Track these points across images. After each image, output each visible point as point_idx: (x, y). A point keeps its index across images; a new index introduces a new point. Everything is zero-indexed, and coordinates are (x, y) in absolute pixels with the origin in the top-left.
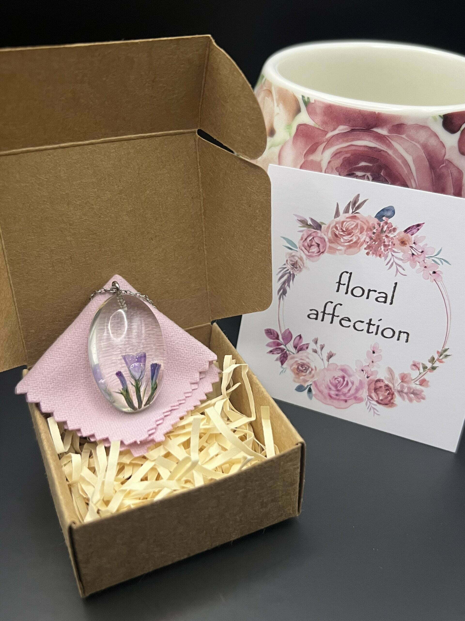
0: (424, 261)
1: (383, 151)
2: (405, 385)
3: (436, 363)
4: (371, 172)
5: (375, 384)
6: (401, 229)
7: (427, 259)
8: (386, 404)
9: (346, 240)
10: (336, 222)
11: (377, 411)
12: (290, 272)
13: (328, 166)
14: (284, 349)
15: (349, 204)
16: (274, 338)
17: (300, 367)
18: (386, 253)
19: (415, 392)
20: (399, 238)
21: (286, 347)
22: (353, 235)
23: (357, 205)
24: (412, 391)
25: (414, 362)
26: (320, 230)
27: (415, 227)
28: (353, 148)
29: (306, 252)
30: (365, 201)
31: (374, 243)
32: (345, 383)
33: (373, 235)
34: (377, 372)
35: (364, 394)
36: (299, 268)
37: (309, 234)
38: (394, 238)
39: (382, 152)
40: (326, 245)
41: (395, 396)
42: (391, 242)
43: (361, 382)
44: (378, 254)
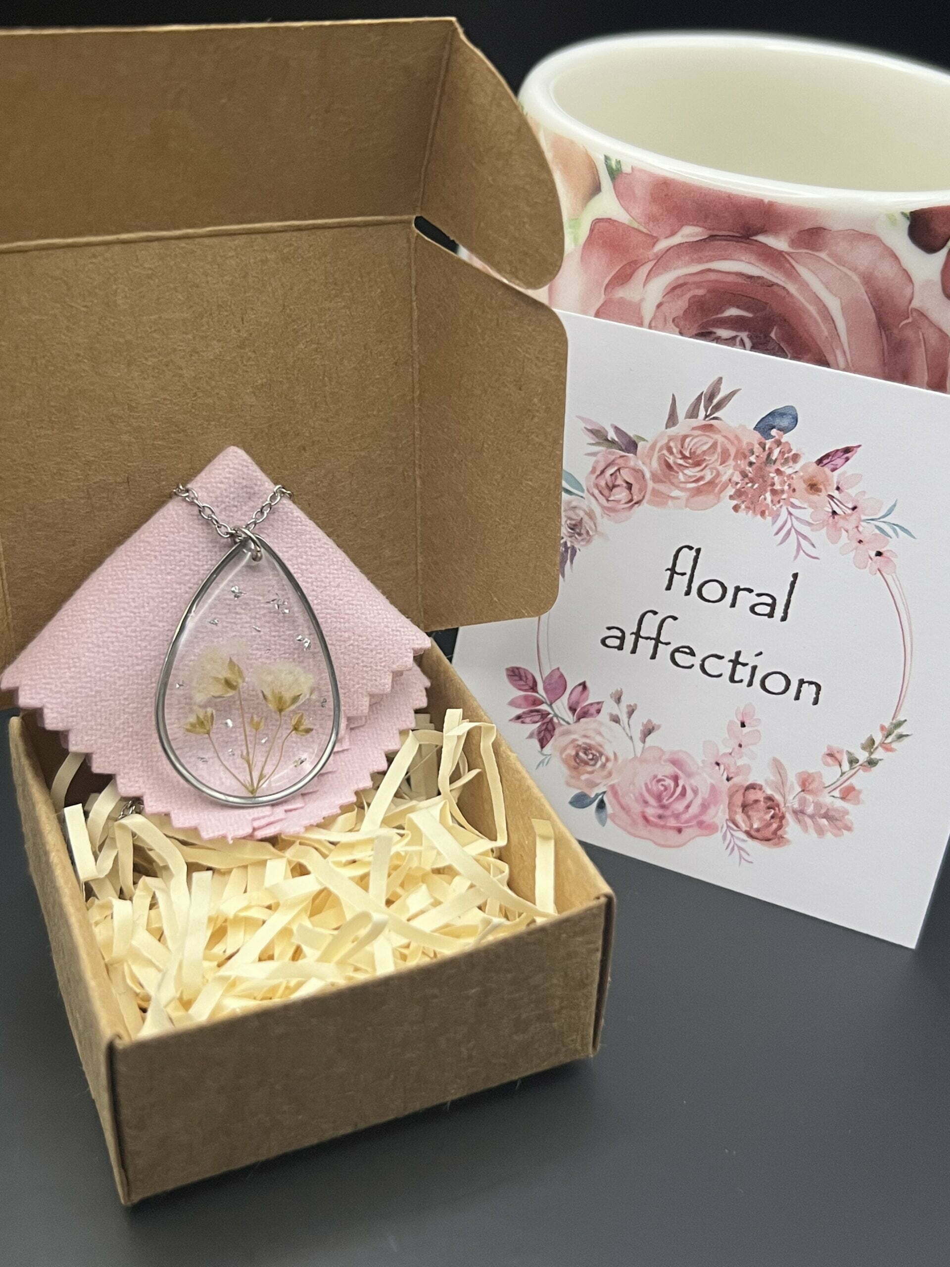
0: (857, 527)
1: (778, 285)
2: (810, 798)
3: (878, 750)
4: (750, 331)
5: (744, 794)
6: (810, 457)
7: (864, 524)
8: (768, 840)
9: (690, 477)
10: (669, 436)
11: (748, 854)
12: (565, 543)
13: (655, 312)
14: (549, 714)
15: (700, 397)
16: (527, 688)
17: (581, 754)
18: (775, 509)
19: (831, 813)
20: (806, 477)
21: (553, 710)
22: (706, 467)
23: (715, 401)
24: (823, 811)
25: (829, 748)
26: (635, 454)
27: (840, 454)
28: (712, 276)
29: (603, 500)
30: (733, 393)
31: (750, 485)
32: (679, 790)
33: (748, 468)
34: (748, 768)
35: (719, 814)
36: (585, 536)
37: (610, 461)
38: (794, 476)
39: (775, 287)
40: (646, 486)
41: (788, 821)
42: (787, 484)
43: (713, 788)
44: (758, 509)
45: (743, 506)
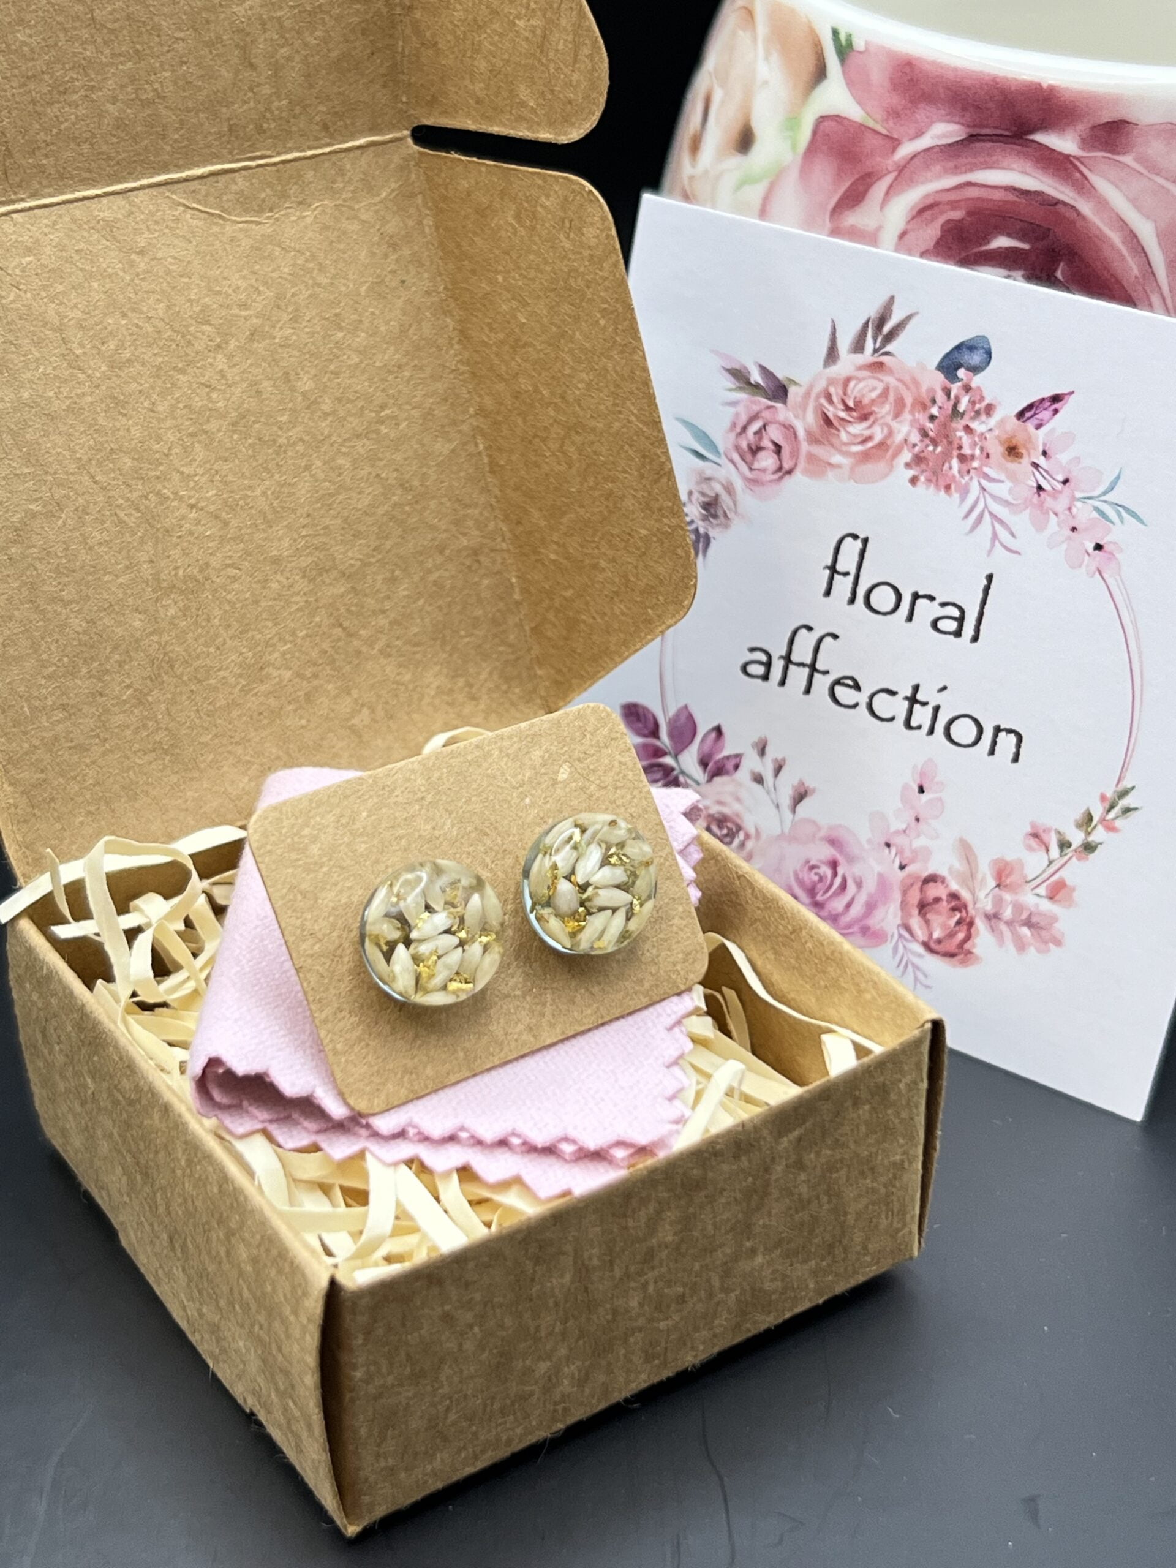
0: (1069, 509)
1: (1065, 204)
2: (1007, 896)
3: (1098, 828)
5: (921, 891)
6: (1008, 407)
7: (1079, 504)
8: (951, 955)
9: (854, 436)
10: (828, 378)
11: (925, 975)
12: (696, 529)
15: (867, 323)
16: (647, 731)
18: (963, 482)
19: (1034, 919)
20: (1004, 437)
21: (676, 761)
22: (875, 422)
23: (886, 329)
24: (1024, 916)
25: (1033, 825)
26: (785, 402)
27: (1046, 404)
28: (974, 193)
29: (744, 469)
30: (910, 317)
31: (931, 448)
32: (838, 881)
34: (927, 853)
35: (889, 918)
36: (721, 518)
37: (753, 414)
38: (988, 436)
39: (1060, 206)
40: (799, 449)
41: (978, 929)
42: (979, 447)
43: (882, 880)
44: (942, 483)
45: (922, 478)
